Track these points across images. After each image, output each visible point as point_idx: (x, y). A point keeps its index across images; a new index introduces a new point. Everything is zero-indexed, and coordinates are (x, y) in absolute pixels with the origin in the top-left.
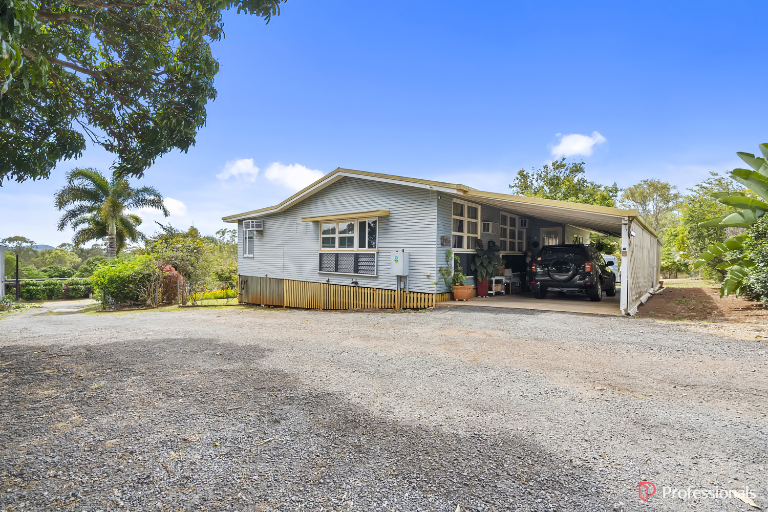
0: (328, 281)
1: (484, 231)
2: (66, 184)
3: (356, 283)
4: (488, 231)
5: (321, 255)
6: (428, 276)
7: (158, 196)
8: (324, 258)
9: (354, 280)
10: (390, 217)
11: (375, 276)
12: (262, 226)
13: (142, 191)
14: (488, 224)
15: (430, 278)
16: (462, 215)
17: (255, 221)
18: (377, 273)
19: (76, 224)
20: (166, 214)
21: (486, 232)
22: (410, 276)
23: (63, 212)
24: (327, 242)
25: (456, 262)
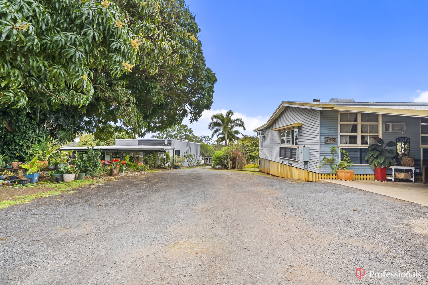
0: (282, 162)
1: (386, 130)
2: (211, 121)
3: (291, 164)
4: (389, 130)
5: (281, 148)
6: (316, 162)
7: (242, 122)
8: (282, 150)
9: (290, 163)
10: (302, 127)
11: (296, 160)
12: (264, 134)
13: (236, 120)
14: (389, 125)
15: (317, 163)
16: (356, 121)
17: (260, 131)
18: (298, 159)
19: (218, 135)
20: (244, 129)
21: (387, 131)
22: (310, 162)
23: (213, 132)
24: (283, 142)
25: (342, 154)
